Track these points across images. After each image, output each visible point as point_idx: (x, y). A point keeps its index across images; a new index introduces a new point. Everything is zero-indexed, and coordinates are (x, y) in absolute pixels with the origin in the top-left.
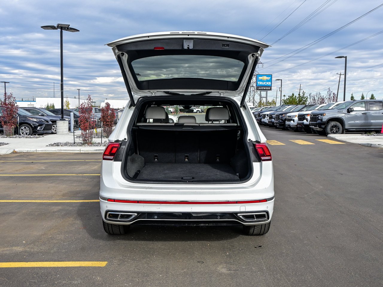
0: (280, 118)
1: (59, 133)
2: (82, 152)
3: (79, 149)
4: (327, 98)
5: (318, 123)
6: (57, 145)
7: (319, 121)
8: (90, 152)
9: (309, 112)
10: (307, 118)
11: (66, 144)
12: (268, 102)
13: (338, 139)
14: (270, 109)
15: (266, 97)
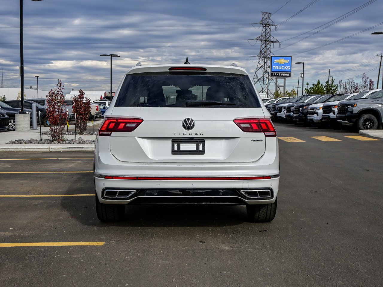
0: (300, 111)
1: (18, 130)
2: (51, 150)
3: (48, 147)
4: (361, 86)
5: (347, 116)
6: (20, 142)
7: (348, 114)
8: (61, 150)
9: (337, 103)
10: (334, 111)
11: (31, 141)
12: (287, 92)
13: (372, 135)
14: (288, 101)
15: (284, 86)
